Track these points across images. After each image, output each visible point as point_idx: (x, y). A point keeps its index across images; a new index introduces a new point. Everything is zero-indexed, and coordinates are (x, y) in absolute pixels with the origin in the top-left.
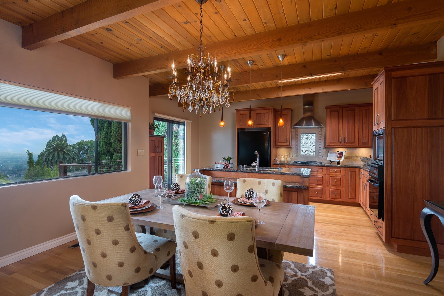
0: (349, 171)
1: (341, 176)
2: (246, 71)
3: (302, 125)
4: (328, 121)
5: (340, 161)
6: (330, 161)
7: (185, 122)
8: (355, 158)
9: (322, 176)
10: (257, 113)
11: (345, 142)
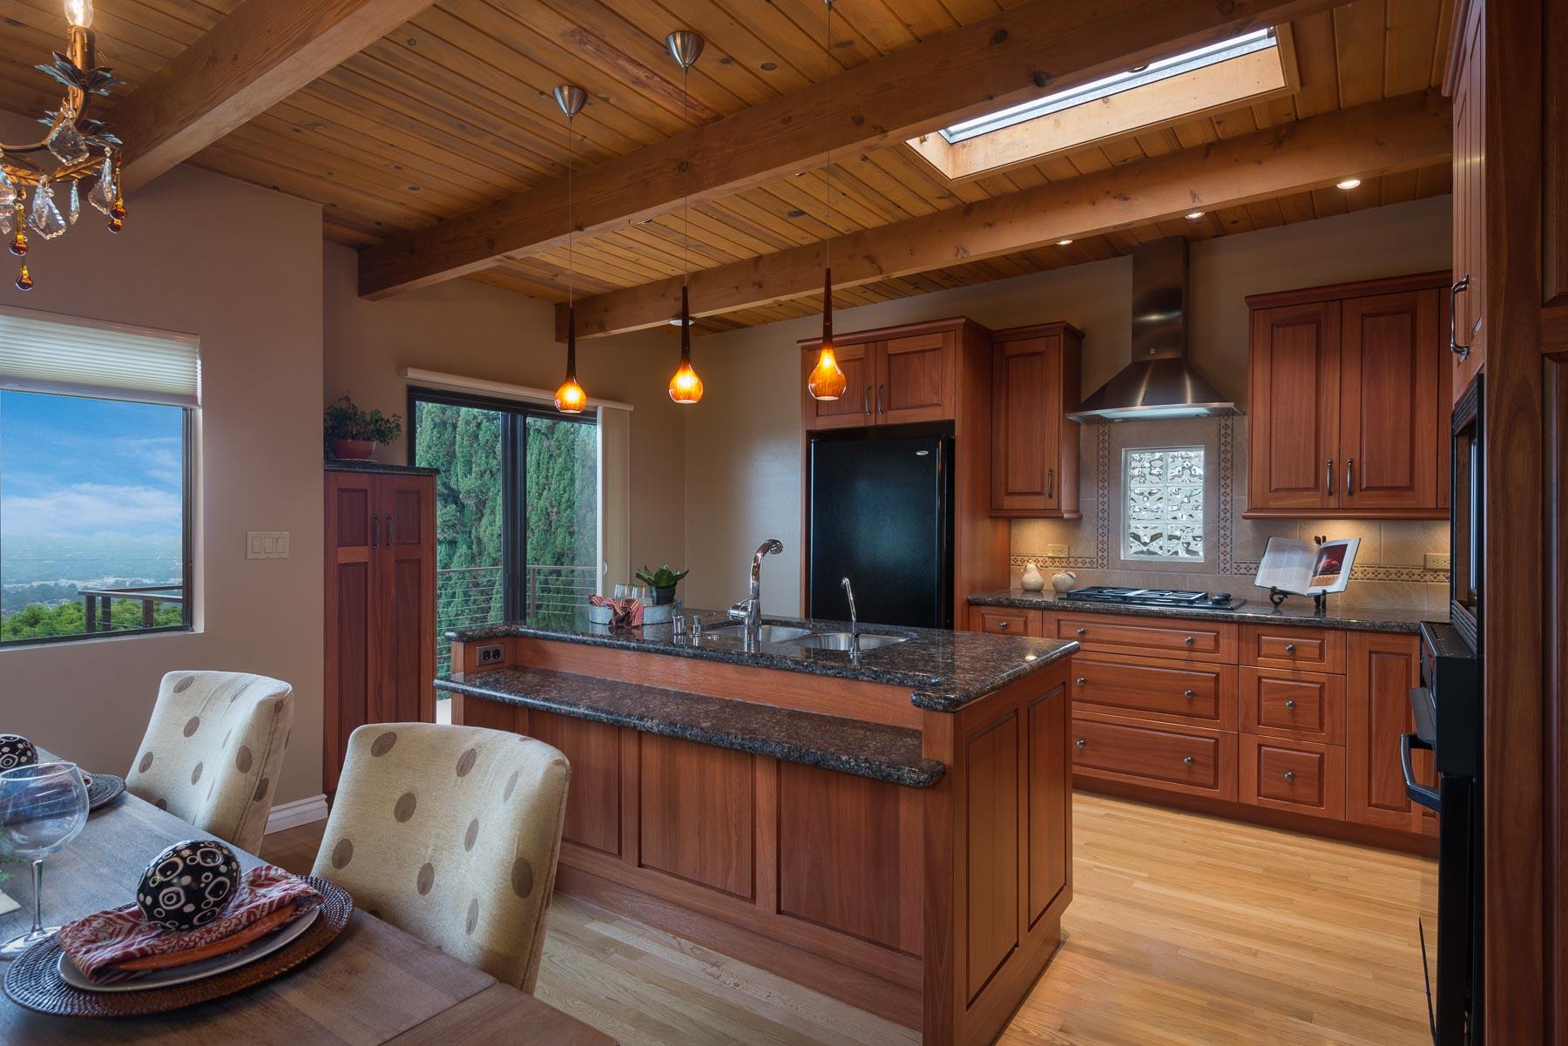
0: (1370, 652)
1: (1323, 678)
2: (718, 117)
3: (1127, 402)
4: (1260, 375)
5: (1325, 592)
6: (1274, 589)
7: (596, 408)
8: (1427, 578)
9: (1218, 674)
10: (891, 351)
11: (1357, 487)
